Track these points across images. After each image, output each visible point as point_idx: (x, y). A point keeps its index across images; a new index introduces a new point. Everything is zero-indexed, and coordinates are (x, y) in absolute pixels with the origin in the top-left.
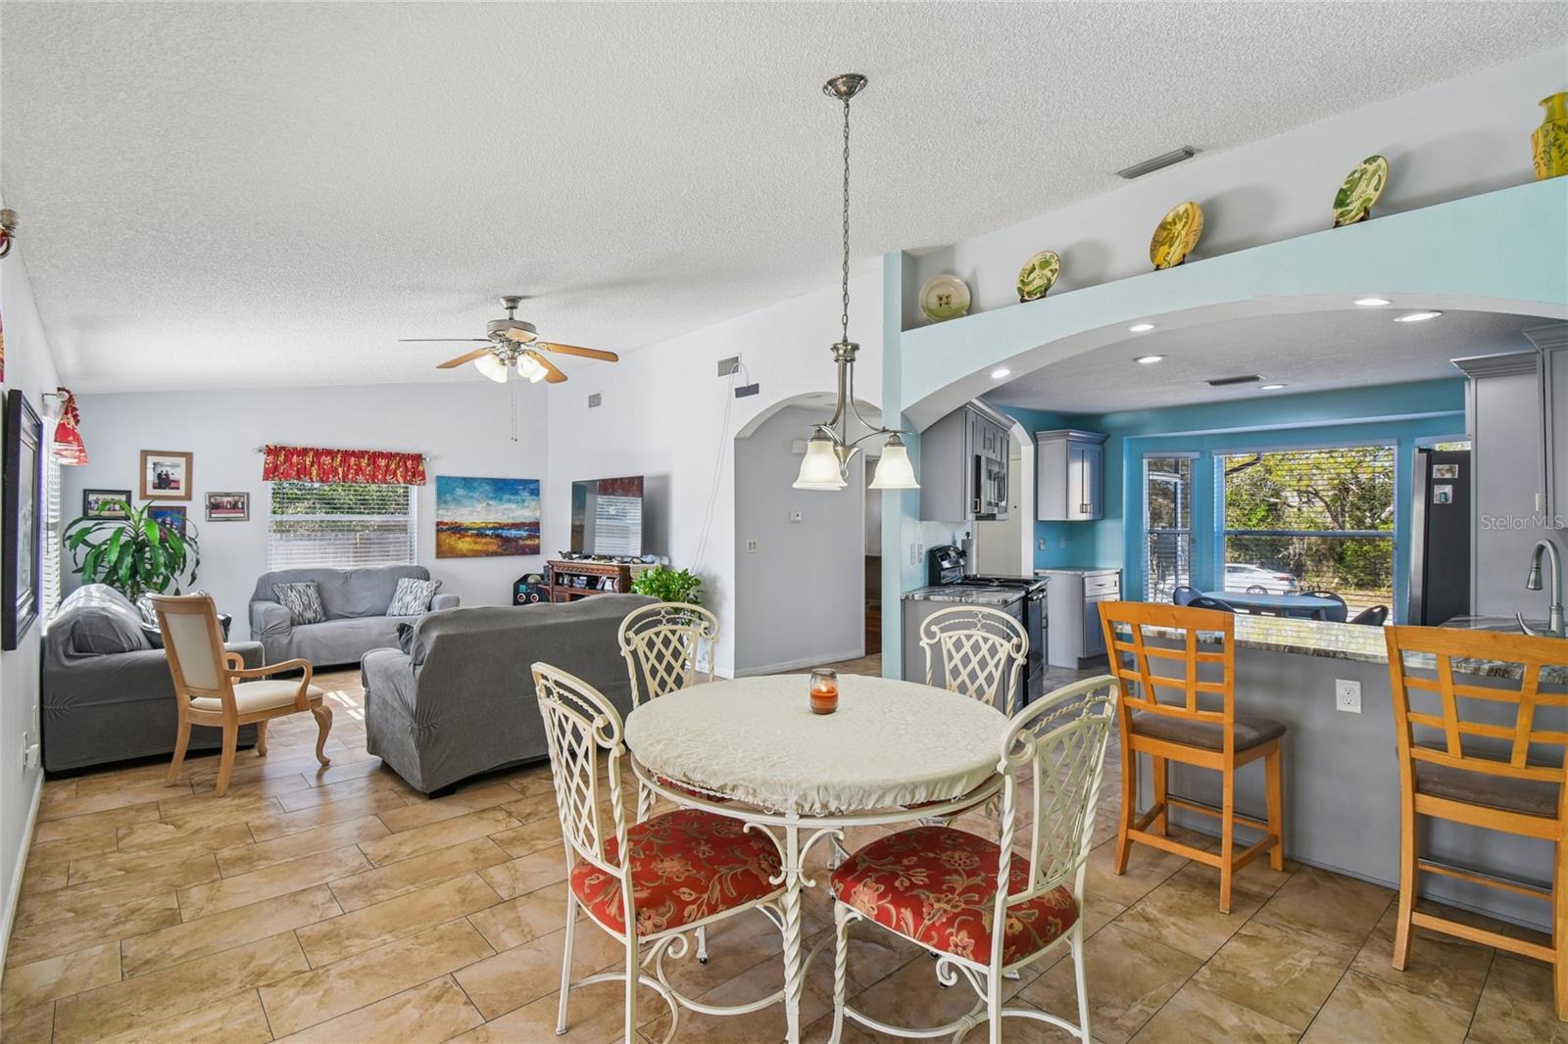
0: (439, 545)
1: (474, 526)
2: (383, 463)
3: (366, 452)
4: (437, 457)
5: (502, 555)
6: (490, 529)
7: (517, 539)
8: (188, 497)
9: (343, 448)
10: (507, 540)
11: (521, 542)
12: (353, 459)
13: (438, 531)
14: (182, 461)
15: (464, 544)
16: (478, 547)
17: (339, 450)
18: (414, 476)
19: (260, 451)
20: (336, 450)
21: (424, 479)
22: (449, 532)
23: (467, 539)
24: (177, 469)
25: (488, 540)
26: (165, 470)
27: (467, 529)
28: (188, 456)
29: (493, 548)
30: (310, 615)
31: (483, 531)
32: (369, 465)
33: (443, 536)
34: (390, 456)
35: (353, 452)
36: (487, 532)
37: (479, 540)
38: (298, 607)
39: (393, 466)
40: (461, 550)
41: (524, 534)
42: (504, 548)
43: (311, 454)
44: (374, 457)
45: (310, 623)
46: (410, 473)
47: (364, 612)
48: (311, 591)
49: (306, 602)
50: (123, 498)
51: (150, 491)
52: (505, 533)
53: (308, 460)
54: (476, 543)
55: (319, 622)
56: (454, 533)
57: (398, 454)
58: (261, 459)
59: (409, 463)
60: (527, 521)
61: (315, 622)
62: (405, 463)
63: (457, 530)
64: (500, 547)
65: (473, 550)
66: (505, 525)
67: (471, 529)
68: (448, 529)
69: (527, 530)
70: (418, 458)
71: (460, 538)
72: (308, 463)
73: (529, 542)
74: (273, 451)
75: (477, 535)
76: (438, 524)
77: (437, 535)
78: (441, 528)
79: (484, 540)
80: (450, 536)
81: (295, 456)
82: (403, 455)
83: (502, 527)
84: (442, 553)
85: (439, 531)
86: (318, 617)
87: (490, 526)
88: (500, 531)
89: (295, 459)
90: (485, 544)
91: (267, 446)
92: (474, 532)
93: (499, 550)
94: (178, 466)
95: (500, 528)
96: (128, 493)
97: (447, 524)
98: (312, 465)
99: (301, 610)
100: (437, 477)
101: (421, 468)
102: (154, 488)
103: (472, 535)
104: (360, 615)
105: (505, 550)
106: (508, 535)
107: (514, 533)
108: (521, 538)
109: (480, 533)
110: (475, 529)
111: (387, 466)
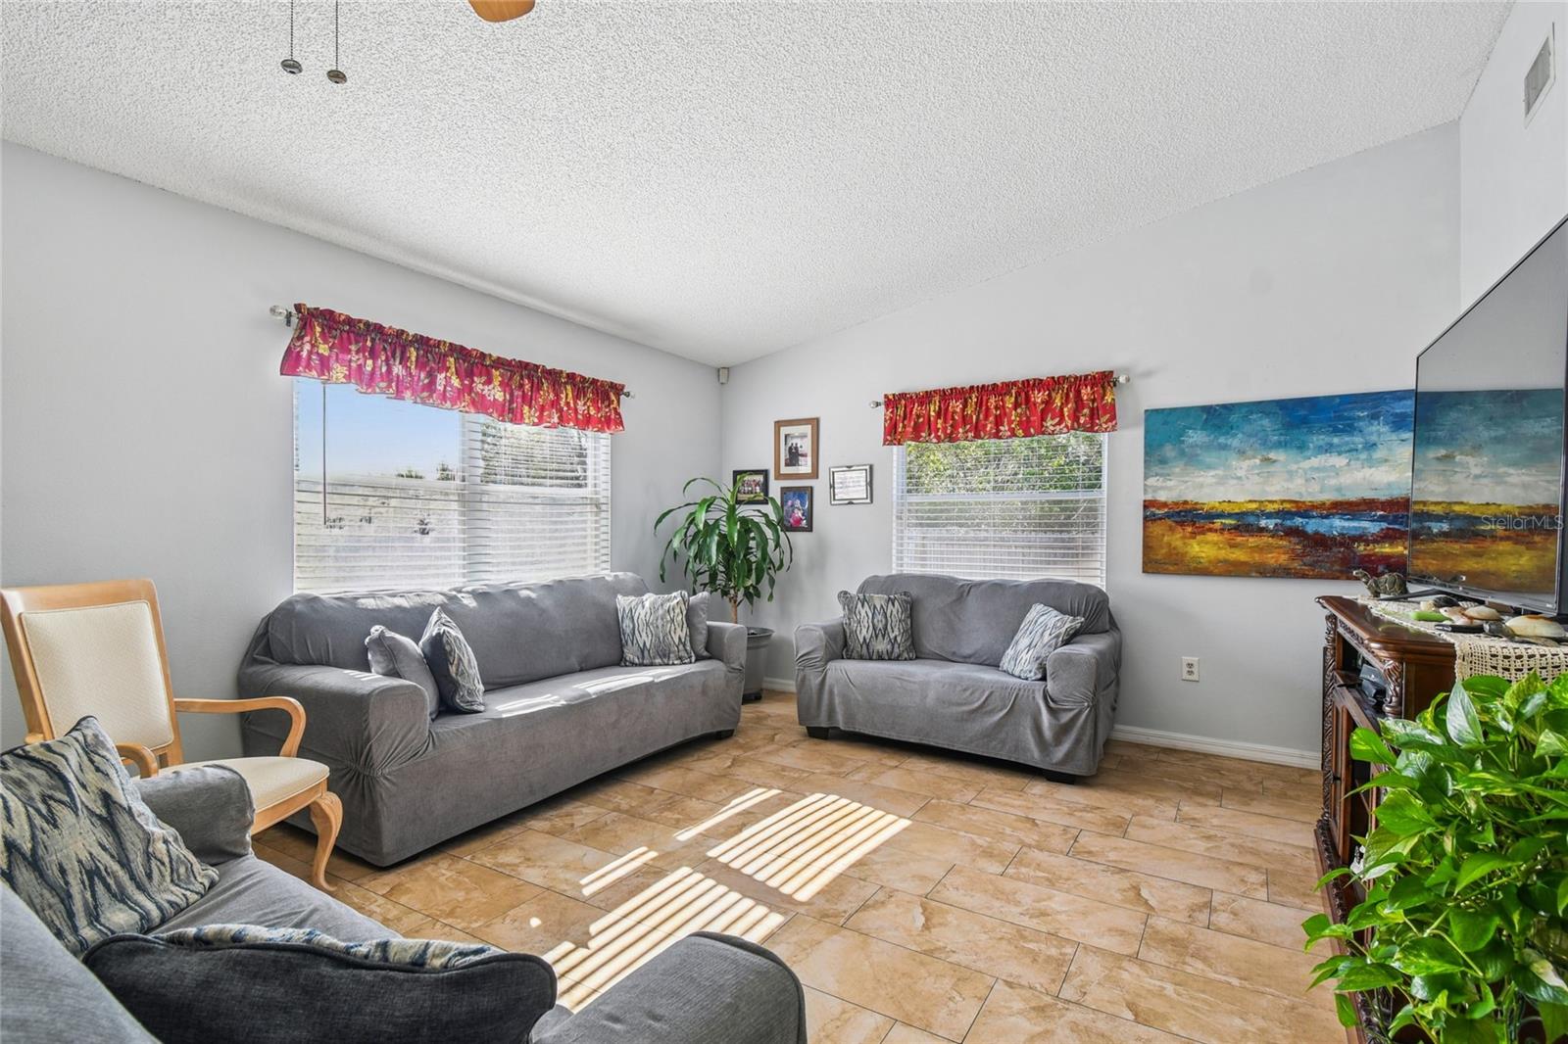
0: (1147, 548)
1: (1228, 509)
2: (1038, 397)
3: (1014, 384)
4: (1148, 374)
5: (1304, 576)
6: (1269, 516)
7: (1348, 541)
8: (815, 474)
9: (978, 382)
10: (1320, 541)
11: (1361, 548)
12: (992, 400)
13: (1145, 518)
14: (807, 429)
15: (1204, 548)
16: (1239, 555)
17: (972, 388)
18: (1094, 415)
19: (878, 404)
20: (968, 387)
21: (1113, 418)
22: (1169, 522)
23: (1212, 537)
24: (805, 439)
25: (1266, 539)
26: (794, 441)
27: (1211, 516)
28: (815, 423)
29: (1274, 558)
30: (881, 646)
31: (1252, 520)
32: (1016, 406)
33: (1157, 529)
34: (1053, 384)
35: (995, 385)
36: (1263, 523)
37: (1239, 539)
38: (864, 631)
39: (1058, 402)
40: (1196, 559)
41: (1373, 528)
42: (1308, 559)
43: (937, 399)
44: (1027, 387)
45: (880, 658)
46: (1086, 411)
47: (970, 656)
48: (895, 610)
49: (880, 626)
50: (760, 478)
51: (784, 470)
52: (1312, 526)
53: (932, 408)
54: (1233, 546)
55: (897, 659)
56: (1182, 524)
57: (1065, 379)
58: (880, 415)
59: (1086, 393)
60: (1383, 496)
61: (890, 659)
62: (1078, 393)
63: (1190, 517)
64: (1296, 556)
65: (1226, 561)
66: (1314, 507)
67: (1221, 515)
68: (1168, 516)
69: (1382, 519)
70: (1104, 380)
71: (1193, 535)
72: (932, 414)
73: (1386, 549)
74: (891, 402)
75: (1236, 528)
76: (1147, 505)
77: (1145, 528)
78: (1153, 513)
79: (1253, 541)
80: (1171, 529)
81: (916, 405)
82: (1076, 378)
83: (1305, 510)
84: (1154, 563)
85: (1148, 519)
86: (896, 650)
87: (1270, 508)
88: (1298, 521)
89: (916, 409)
90: (1260, 549)
91: (886, 396)
92: (1228, 521)
93: (1296, 565)
94: (806, 436)
95: (1299, 514)
96: (765, 473)
97: (1165, 505)
98: (938, 415)
99: (868, 637)
100: (1146, 411)
101: (1108, 399)
102: (787, 465)
103: (1222, 530)
104: (965, 659)
105: (1312, 565)
106: (1322, 530)
107: (1338, 525)
108: (1361, 538)
109: (1244, 523)
110: (1230, 516)
111: (1048, 402)
